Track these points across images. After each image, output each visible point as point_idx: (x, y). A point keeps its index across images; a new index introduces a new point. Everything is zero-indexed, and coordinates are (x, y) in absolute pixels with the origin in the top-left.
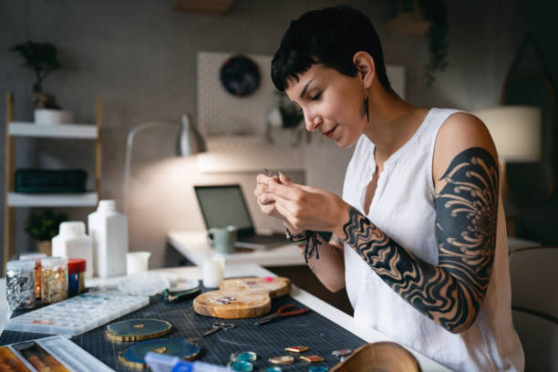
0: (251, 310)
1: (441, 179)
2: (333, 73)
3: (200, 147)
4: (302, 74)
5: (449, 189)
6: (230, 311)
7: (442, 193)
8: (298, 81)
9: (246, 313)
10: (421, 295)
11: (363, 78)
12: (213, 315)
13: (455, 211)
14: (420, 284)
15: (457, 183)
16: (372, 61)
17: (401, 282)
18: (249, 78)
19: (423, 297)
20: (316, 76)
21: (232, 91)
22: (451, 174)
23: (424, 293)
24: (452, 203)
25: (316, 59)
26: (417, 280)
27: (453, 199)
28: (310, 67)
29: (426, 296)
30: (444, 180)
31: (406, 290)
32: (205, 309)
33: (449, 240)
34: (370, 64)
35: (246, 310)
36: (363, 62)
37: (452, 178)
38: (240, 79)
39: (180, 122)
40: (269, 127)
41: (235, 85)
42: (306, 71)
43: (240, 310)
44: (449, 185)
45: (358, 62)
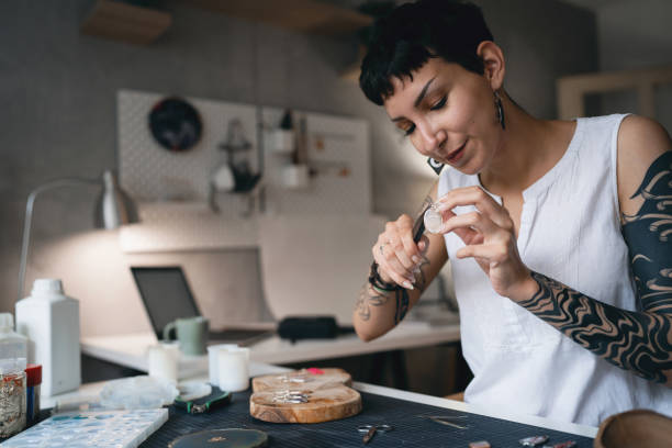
0: (345, 406)
1: (635, 195)
2: (458, 68)
3: (130, 216)
4: (417, 71)
5: (649, 206)
6: (318, 410)
7: (641, 212)
8: (412, 80)
9: (339, 411)
10: (646, 349)
11: (491, 76)
12: (293, 420)
13: (663, 234)
14: (641, 333)
15: (659, 197)
16: (500, 54)
17: (618, 338)
18: (187, 127)
19: (650, 352)
20: (438, 72)
21: (165, 144)
22: (649, 188)
23: (650, 346)
24: (657, 224)
25: (432, 52)
26: (635, 329)
27: (660, 219)
28: (426, 62)
29: (653, 350)
30: (640, 196)
31: (628, 347)
32: (279, 413)
33: (664, 272)
34: (498, 56)
35: (338, 407)
36: (489, 55)
37: (652, 192)
38: (176, 127)
39: (101, 182)
40: (214, 189)
41: (169, 135)
42: (421, 66)
43: (330, 408)
44: (648, 202)
45: (482, 55)
